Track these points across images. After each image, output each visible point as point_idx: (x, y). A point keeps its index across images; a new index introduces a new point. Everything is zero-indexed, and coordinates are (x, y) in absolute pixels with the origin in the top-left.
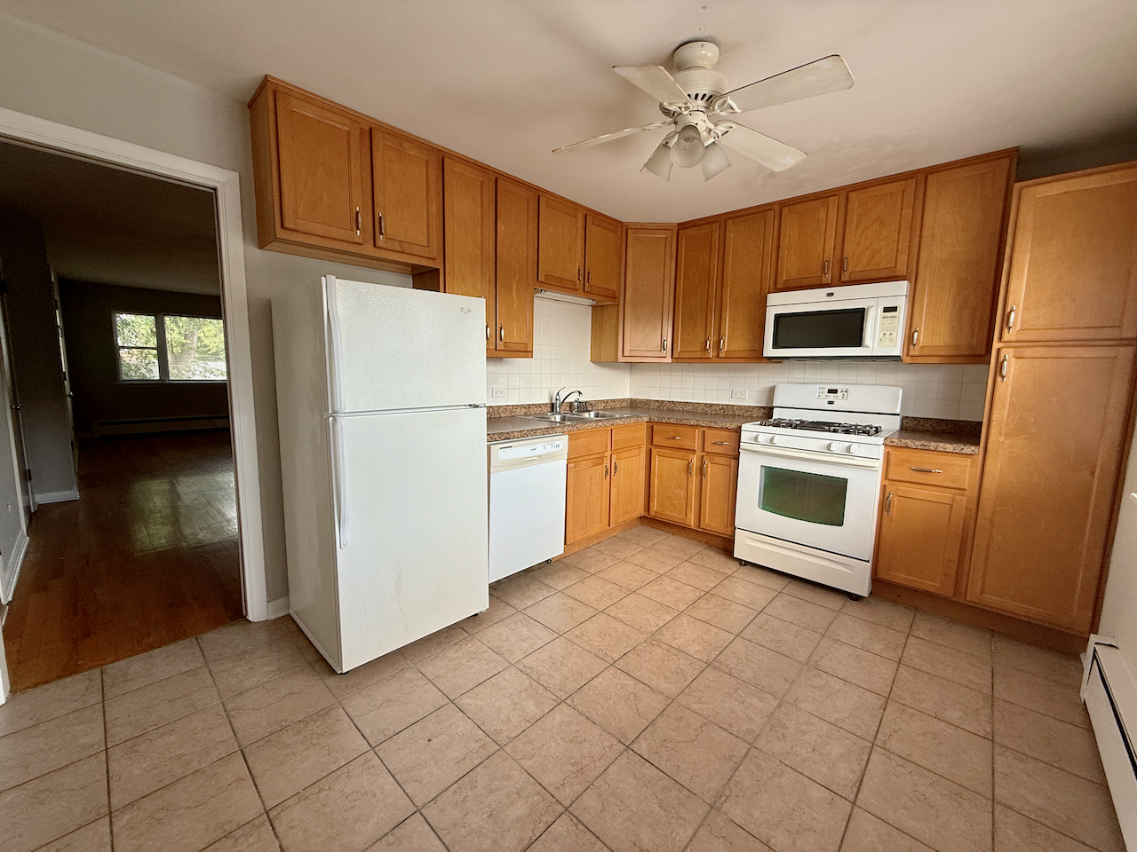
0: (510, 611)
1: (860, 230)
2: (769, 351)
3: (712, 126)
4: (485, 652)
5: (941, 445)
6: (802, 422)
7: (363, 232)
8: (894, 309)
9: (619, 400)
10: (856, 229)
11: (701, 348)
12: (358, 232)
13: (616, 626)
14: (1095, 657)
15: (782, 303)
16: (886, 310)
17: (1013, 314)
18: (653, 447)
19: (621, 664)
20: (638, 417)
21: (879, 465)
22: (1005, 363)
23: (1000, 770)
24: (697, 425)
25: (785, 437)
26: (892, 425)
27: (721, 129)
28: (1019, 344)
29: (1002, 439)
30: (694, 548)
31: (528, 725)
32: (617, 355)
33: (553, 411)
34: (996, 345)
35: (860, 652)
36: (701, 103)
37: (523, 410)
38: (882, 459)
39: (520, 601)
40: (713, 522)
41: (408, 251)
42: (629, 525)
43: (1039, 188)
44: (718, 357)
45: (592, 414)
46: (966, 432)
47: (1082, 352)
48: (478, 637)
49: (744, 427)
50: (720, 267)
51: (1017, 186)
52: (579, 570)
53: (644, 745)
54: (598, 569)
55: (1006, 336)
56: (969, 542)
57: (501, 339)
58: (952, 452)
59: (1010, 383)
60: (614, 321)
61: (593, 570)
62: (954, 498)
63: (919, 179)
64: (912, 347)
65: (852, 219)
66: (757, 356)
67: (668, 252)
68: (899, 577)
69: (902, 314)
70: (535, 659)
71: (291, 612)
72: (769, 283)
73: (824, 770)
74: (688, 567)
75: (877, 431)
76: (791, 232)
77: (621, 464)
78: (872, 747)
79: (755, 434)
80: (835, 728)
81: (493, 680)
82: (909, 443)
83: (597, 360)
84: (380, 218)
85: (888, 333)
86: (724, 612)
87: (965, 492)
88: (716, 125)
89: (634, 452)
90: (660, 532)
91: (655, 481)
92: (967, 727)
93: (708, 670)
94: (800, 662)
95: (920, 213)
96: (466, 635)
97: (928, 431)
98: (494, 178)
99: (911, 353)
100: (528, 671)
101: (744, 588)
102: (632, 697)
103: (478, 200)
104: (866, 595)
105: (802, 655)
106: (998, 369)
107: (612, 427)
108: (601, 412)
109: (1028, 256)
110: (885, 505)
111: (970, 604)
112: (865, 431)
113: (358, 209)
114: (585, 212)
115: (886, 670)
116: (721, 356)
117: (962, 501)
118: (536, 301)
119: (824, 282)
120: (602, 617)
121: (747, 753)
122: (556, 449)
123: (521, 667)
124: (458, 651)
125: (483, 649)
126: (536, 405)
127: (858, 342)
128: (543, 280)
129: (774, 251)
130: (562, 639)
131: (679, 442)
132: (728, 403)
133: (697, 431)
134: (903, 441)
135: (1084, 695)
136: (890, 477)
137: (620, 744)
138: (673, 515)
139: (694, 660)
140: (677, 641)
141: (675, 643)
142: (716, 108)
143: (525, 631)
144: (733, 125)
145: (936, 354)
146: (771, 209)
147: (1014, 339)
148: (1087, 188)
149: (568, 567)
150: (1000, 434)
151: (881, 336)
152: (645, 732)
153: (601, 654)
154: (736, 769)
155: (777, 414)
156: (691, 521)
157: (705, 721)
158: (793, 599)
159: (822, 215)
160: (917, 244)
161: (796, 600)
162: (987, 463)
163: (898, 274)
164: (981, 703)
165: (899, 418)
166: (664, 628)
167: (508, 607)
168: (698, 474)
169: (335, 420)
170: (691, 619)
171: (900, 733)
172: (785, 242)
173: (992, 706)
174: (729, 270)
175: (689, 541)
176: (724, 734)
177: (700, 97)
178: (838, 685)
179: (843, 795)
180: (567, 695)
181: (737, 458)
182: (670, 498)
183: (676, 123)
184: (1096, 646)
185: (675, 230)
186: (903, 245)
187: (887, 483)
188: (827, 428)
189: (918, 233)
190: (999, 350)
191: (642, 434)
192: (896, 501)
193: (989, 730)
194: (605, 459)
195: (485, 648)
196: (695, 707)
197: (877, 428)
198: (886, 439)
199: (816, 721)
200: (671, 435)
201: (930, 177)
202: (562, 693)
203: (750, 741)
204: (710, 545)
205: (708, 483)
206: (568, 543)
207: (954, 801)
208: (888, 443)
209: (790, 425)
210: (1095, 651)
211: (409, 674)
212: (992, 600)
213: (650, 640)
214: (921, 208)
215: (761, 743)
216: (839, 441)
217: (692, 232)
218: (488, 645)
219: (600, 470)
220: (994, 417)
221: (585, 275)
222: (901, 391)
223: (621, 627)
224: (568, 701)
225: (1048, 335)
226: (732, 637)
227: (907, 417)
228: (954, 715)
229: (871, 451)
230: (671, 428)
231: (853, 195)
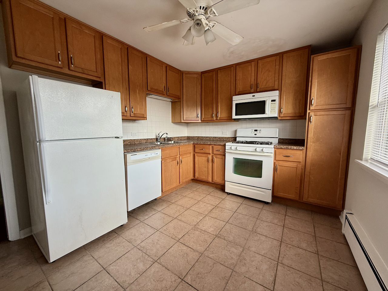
0: (137, 222)
1: (262, 74)
2: (234, 117)
3: (208, 23)
4: (124, 242)
5: (292, 147)
6: (246, 141)
7: (62, 62)
8: (274, 101)
9: (183, 137)
10: (261, 73)
11: (211, 116)
12: (60, 62)
13: (181, 224)
14: (346, 218)
15: (238, 99)
16: (272, 101)
17: (313, 100)
18: (195, 153)
19: (181, 241)
20: (189, 142)
21: (273, 155)
22: (311, 117)
23: (322, 266)
24: (210, 144)
25: (241, 147)
26: (276, 141)
27: (211, 24)
28: (315, 110)
29: (312, 144)
30: (211, 189)
31: (139, 276)
32: (181, 120)
33: (157, 141)
34: (308, 111)
35: (270, 224)
36: (202, 11)
37: (145, 141)
38: (273, 153)
39: (142, 217)
40: (218, 180)
41: (86, 73)
42: (188, 183)
43: (319, 57)
44: (217, 119)
45: (173, 142)
46: (300, 142)
47: (335, 113)
48: (122, 236)
49: (227, 144)
50: (216, 87)
51: (312, 56)
52: (168, 202)
53: (189, 278)
54: (175, 201)
55: (311, 108)
56: (303, 180)
57: (132, 112)
58: (296, 149)
59: (313, 124)
60: (179, 107)
61: (173, 201)
62: (297, 165)
63: (280, 56)
64: (281, 114)
65: (260, 69)
66: (230, 119)
67: (198, 82)
68: (281, 194)
69: (277, 102)
70: (146, 242)
71: (33, 234)
72: (233, 92)
73: (261, 277)
74: (209, 197)
75: (271, 144)
76: (240, 75)
77: (183, 160)
78: (278, 263)
79: (231, 146)
80: (264, 257)
81: (126, 255)
82: (282, 147)
83: (174, 122)
84: (71, 57)
85: (273, 109)
86: (222, 213)
87: (301, 163)
88: (209, 22)
89: (188, 155)
90: (199, 184)
91: (197, 166)
92: (309, 250)
93: (216, 238)
94: (250, 231)
95: (281, 67)
96: (117, 235)
97: (287, 143)
98: (127, 47)
99: (281, 116)
100: (142, 249)
101: (229, 203)
102: (185, 255)
103: (120, 56)
104: (270, 202)
105: (250, 227)
106: (309, 119)
107: (179, 146)
108: (176, 141)
109: (317, 80)
110: (275, 169)
111: (304, 202)
112: (267, 143)
113: (59, 52)
114: (166, 65)
115: (280, 230)
116: (218, 119)
117: (300, 166)
118: (147, 98)
119: (251, 92)
120: (176, 220)
121: (231, 274)
122: (156, 155)
123: (139, 247)
124: (111, 244)
125: (123, 241)
126: (150, 139)
127: (264, 112)
128: (150, 90)
129: (234, 81)
130: (158, 232)
131: (204, 151)
132: (221, 136)
133: (210, 146)
134: (280, 146)
135: (343, 232)
136: (276, 159)
137: (179, 279)
138: (203, 178)
139: (211, 235)
140: (204, 228)
141: (203, 228)
142: (208, 13)
143: (143, 230)
144: (216, 23)
145: (289, 116)
146: (232, 67)
147: (314, 109)
148: (334, 57)
149: (164, 201)
150: (311, 142)
151: (271, 110)
152: (190, 271)
153: (174, 237)
154: (227, 283)
155: (238, 139)
156: (210, 180)
157: (215, 262)
158: (246, 206)
159: (250, 69)
160: (281, 78)
161: (247, 206)
162: (307, 152)
163: (275, 89)
164: (312, 239)
165: (278, 139)
166: (199, 223)
167: (137, 220)
168: (212, 162)
169: (40, 144)
170: (210, 218)
171: (287, 256)
172: (238, 78)
173: (316, 240)
174: (219, 88)
175: (209, 187)
176: (222, 266)
177: (202, 8)
178: (263, 238)
179: (269, 288)
180: (158, 258)
181: (225, 155)
182: (202, 171)
183: (193, 19)
184: (346, 214)
185: (200, 74)
186: (276, 78)
187: (275, 161)
188: (255, 143)
189: (281, 74)
190: (309, 113)
191: (191, 148)
192: (279, 168)
193: (316, 250)
194: (177, 158)
195: (124, 240)
196: (211, 256)
197: (271, 142)
198: (274, 146)
199: (257, 255)
200: (201, 148)
201: (284, 55)
202: (156, 257)
203: (232, 268)
204: (217, 188)
205: (215, 165)
206: (163, 192)
207: (309, 283)
208: (275, 147)
209: (242, 143)
210: (346, 216)
211: (86, 258)
212: (312, 200)
213: (194, 228)
214: (281, 66)
215: (237, 269)
216: (259, 147)
217: (206, 75)
218: (126, 239)
219: (175, 162)
220: (309, 136)
221: (167, 89)
222: (278, 130)
223: (182, 224)
224: (158, 261)
225: (324, 107)
226: (225, 223)
227: (280, 139)
228: (304, 245)
229: (270, 150)
230: (201, 146)
231: (259, 61)
